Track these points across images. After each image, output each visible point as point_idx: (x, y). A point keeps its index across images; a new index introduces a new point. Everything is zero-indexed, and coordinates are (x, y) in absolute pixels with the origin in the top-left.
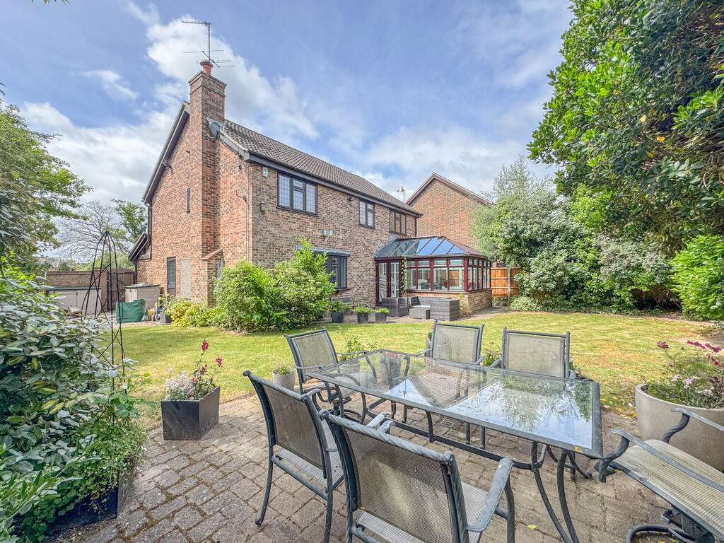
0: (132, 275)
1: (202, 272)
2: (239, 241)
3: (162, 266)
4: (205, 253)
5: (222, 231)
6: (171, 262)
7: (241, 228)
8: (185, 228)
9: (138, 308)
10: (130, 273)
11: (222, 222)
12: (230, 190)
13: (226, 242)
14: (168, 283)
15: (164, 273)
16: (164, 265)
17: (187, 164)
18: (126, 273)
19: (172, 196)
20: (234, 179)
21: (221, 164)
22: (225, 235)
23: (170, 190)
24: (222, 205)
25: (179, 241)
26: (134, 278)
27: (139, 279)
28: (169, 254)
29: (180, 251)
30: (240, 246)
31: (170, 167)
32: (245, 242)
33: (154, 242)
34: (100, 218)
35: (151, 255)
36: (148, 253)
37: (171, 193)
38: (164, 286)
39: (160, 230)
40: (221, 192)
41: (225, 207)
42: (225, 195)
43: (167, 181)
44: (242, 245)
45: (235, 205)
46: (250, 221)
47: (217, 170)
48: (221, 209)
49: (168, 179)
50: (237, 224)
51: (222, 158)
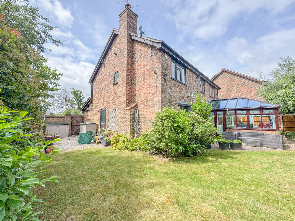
0: (82, 118)
1: (126, 116)
2: (150, 98)
3: (98, 113)
4: (127, 105)
5: (137, 93)
6: (103, 112)
7: (152, 90)
8: (112, 93)
9: (89, 136)
10: (81, 117)
11: (137, 88)
12: (143, 69)
13: (140, 99)
14: (101, 122)
15: (99, 117)
16: (99, 113)
17: (114, 61)
18: (80, 117)
19: (105, 78)
20: (147, 62)
21: (136, 56)
22: (139, 95)
23: (103, 75)
24: (137, 78)
25: (108, 101)
26: (83, 119)
27: (85, 120)
28: (102, 107)
29: (108, 105)
30: (150, 101)
31: (104, 64)
32: (155, 98)
33: (94, 102)
34: (65, 95)
35: (92, 108)
36: (90, 107)
37: (104, 76)
38: (99, 123)
39: (97, 95)
40: (136, 71)
41: (139, 79)
42: (139, 72)
43: (101, 71)
44: (152, 100)
45: (147, 77)
46: (160, 85)
47: (134, 60)
48: (137, 81)
49: (103, 70)
50: (148, 88)
51: (137, 52)
